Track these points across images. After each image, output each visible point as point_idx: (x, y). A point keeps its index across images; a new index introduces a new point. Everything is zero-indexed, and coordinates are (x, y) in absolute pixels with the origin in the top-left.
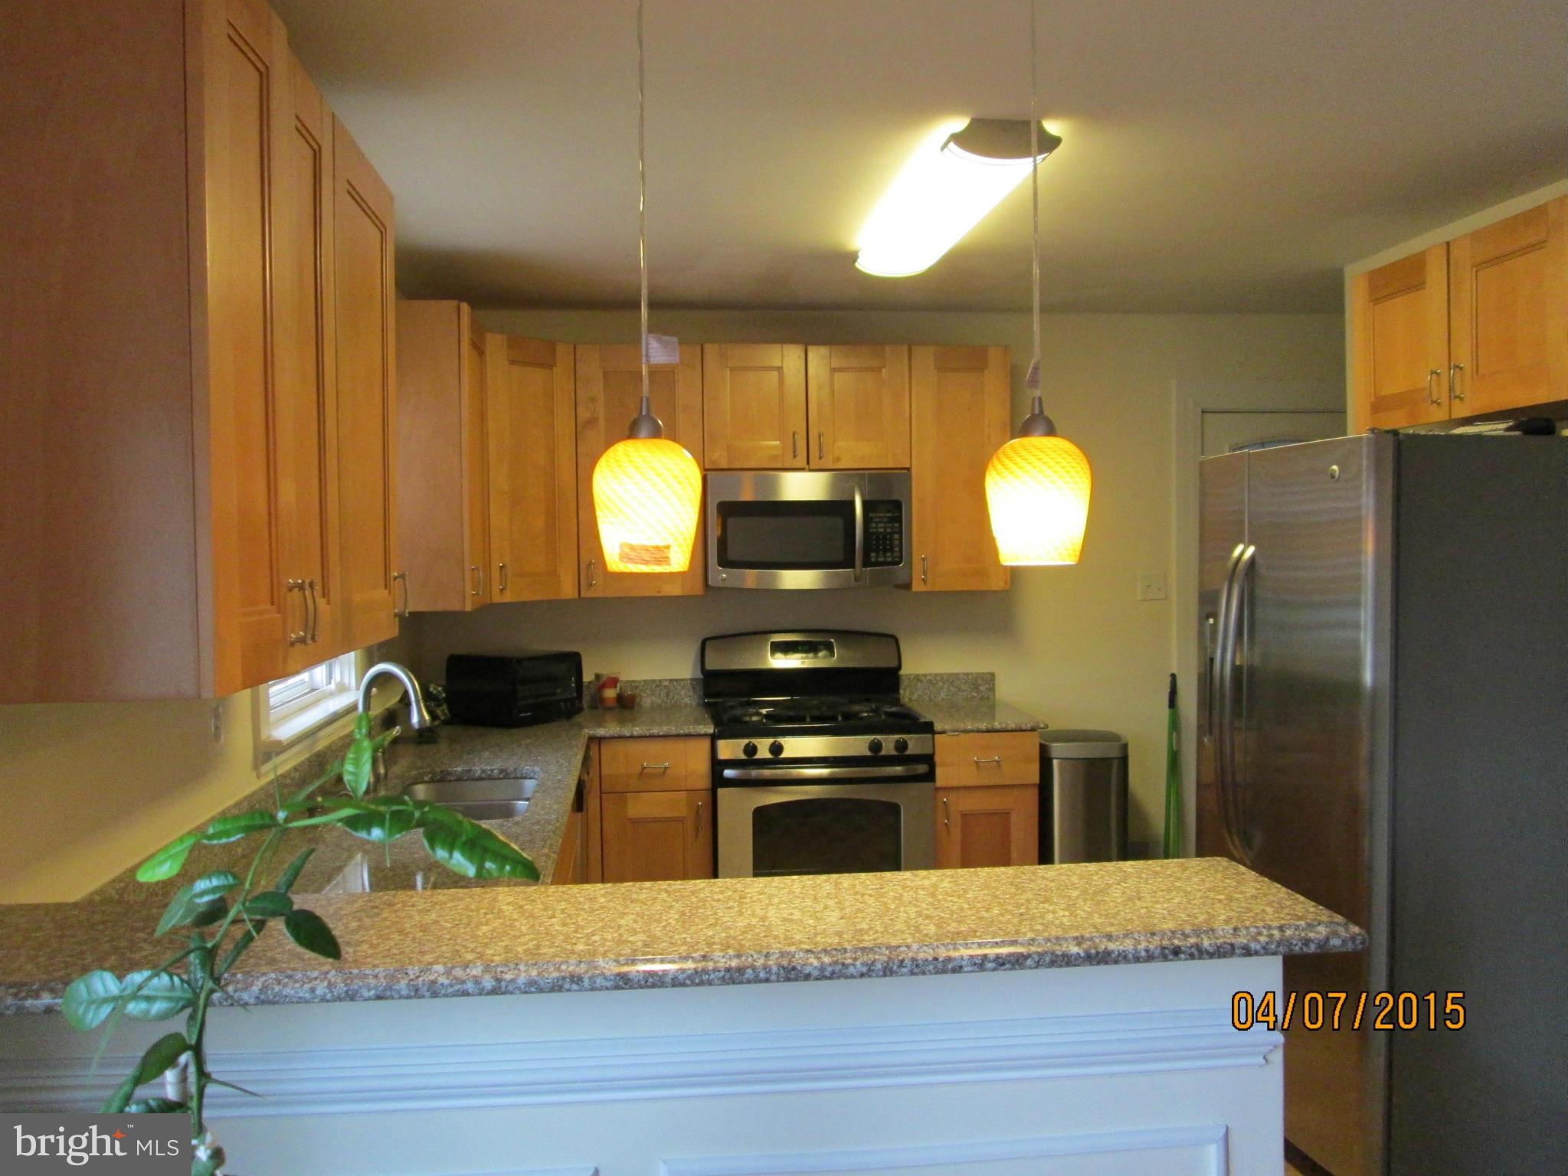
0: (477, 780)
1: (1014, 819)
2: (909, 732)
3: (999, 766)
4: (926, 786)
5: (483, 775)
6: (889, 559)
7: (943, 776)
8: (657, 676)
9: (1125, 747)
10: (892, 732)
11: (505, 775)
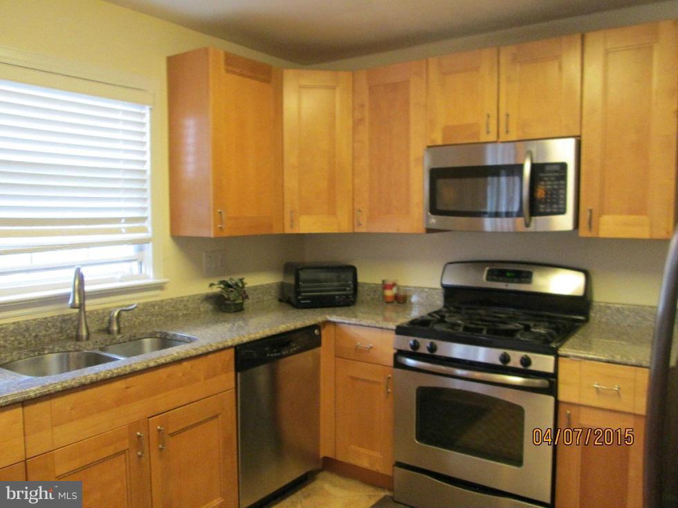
3: (618, 393)
6: (555, 210)
8: (423, 285)
10: (519, 350)
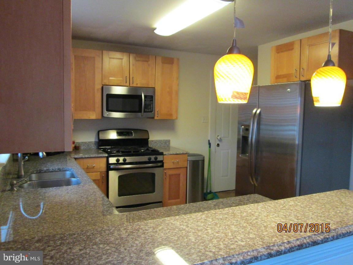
0: (51, 172)
1: (181, 176)
2: (157, 155)
3: (178, 163)
4: (162, 168)
5: (53, 171)
6: (150, 111)
7: (166, 166)
9: (204, 157)
10: (153, 155)
11: (59, 170)
